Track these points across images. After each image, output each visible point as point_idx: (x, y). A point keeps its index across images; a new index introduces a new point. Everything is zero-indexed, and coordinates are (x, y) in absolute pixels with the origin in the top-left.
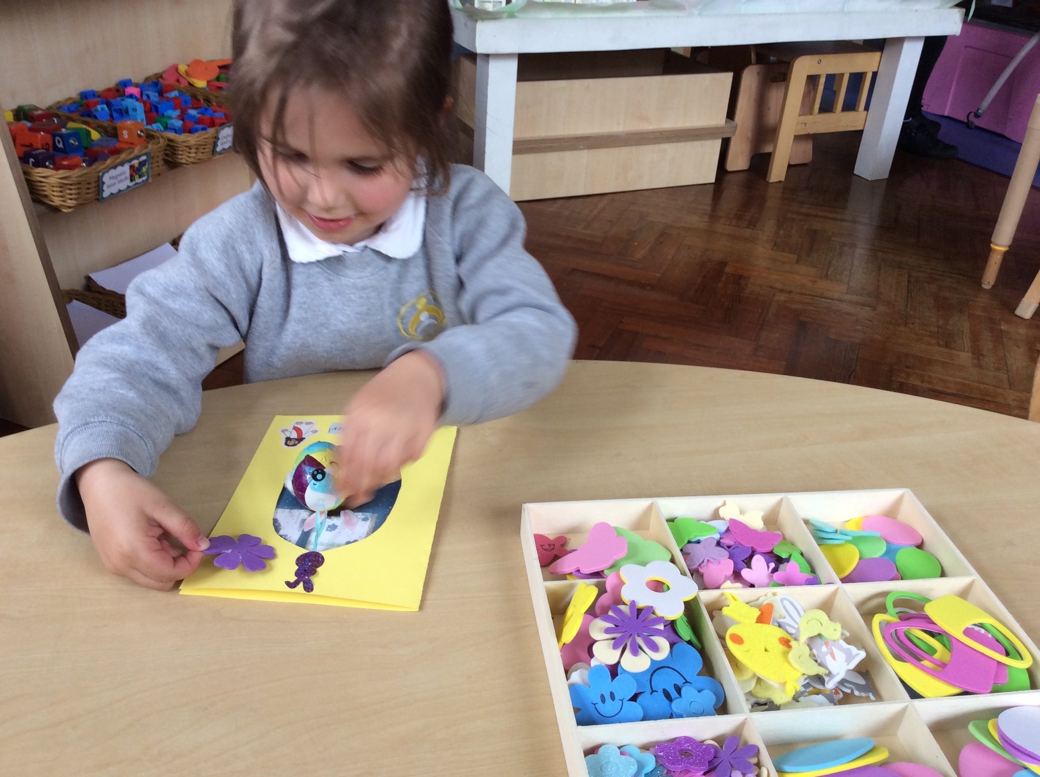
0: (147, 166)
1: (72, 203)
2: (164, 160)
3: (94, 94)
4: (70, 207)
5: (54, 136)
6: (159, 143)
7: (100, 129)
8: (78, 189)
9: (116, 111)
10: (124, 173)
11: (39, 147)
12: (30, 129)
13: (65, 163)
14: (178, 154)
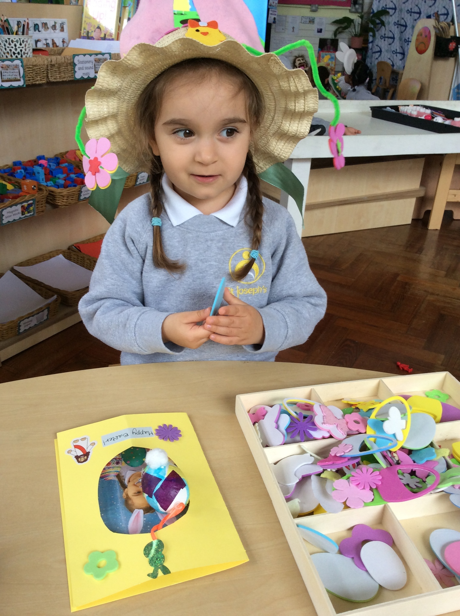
0: (33, 207)
3: (20, 163)
6: (44, 193)
7: (14, 184)
9: (28, 173)
10: (18, 210)
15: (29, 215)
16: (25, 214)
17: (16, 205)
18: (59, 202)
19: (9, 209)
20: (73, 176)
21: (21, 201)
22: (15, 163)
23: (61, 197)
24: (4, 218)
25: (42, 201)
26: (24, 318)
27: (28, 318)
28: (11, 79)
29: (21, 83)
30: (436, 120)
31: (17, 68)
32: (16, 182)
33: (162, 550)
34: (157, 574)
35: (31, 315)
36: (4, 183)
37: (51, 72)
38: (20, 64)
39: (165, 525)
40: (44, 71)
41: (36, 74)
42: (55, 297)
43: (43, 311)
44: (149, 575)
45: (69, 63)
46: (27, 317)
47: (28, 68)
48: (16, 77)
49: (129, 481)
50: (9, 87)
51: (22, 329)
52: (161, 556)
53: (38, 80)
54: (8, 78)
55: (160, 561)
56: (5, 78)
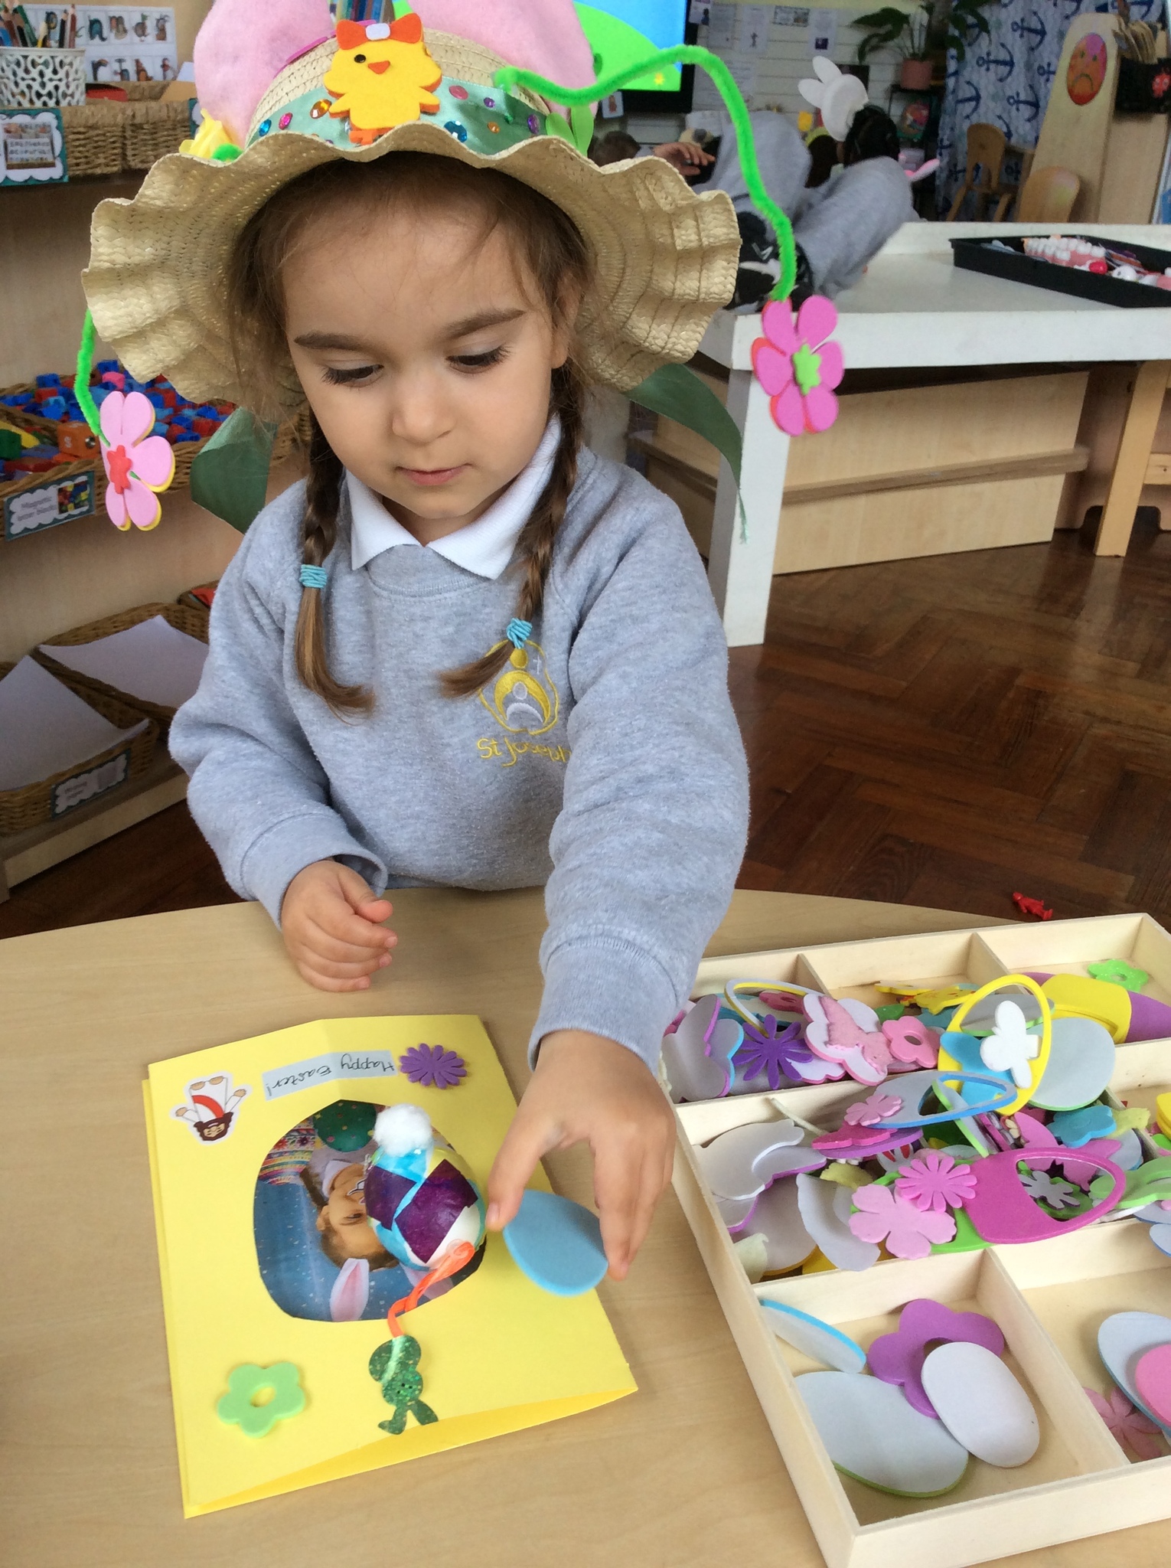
0: (88, 491)
3: (54, 380)
7: (38, 433)
10: (49, 499)
15: (77, 512)
16: (66, 511)
17: (44, 486)
19: (27, 498)
20: (189, 413)
21: (56, 478)
22: (42, 381)
24: (14, 519)
26: (65, 778)
27: (76, 776)
28: (30, 161)
29: (56, 172)
30: (1119, 273)
31: (45, 132)
32: (45, 428)
33: (416, 1363)
34: (404, 1424)
35: (84, 769)
36: (14, 429)
37: (133, 144)
38: (54, 123)
39: (423, 1300)
40: (114, 142)
41: (95, 148)
42: (146, 722)
43: (113, 760)
44: (382, 1426)
45: (179, 122)
46: (74, 774)
47: (74, 133)
48: (44, 156)
49: (333, 1188)
50: (26, 181)
51: (62, 806)
52: (414, 1377)
53: (99, 165)
54: (22, 159)
55: (411, 1390)
56: (15, 158)
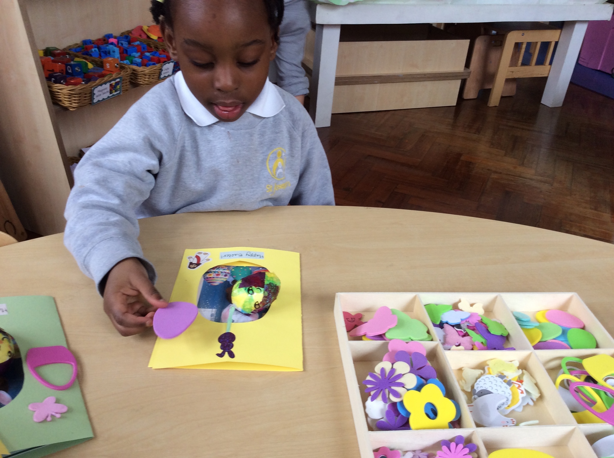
0: (119, 85)
1: (76, 106)
2: (130, 81)
3: (90, 42)
4: (74, 108)
5: (67, 65)
6: (127, 71)
7: (93, 62)
8: (80, 97)
9: (102, 51)
10: (106, 89)
11: (58, 71)
12: (53, 61)
13: (72, 81)
14: (138, 79)
15: (116, 93)
16: (112, 93)
17: (105, 83)
18: (140, 81)
19: (100, 88)
20: (148, 54)
21: (108, 80)
22: (85, 42)
23: (143, 75)
24: (95, 97)
25: (126, 80)
